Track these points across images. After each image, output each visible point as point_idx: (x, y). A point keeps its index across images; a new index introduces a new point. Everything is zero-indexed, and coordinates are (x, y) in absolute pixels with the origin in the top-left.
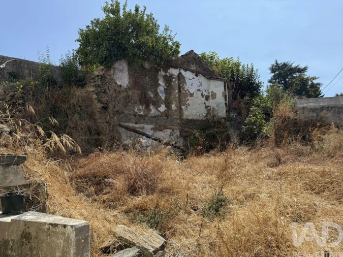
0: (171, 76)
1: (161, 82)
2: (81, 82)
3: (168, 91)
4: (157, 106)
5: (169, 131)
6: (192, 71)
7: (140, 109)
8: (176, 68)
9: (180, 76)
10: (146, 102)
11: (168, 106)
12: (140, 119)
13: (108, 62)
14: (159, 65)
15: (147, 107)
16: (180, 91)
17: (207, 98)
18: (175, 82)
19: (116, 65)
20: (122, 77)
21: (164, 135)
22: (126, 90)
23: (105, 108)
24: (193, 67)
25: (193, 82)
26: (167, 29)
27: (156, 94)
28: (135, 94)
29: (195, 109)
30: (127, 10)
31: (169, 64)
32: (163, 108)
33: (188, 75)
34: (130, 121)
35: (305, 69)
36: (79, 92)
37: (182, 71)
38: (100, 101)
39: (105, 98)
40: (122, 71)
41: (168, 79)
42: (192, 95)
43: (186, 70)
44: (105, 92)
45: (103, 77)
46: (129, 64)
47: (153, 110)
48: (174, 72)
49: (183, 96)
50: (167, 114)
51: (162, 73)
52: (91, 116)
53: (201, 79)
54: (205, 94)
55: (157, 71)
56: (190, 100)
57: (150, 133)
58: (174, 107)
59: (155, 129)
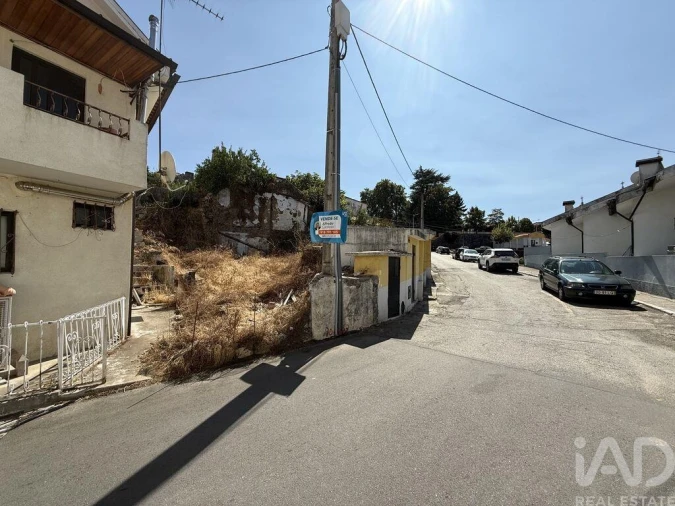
0: (265, 199)
1: (257, 203)
2: (195, 205)
3: (262, 209)
4: (252, 220)
5: (258, 238)
6: (283, 195)
7: (237, 222)
8: (269, 192)
9: (273, 198)
10: (243, 217)
11: (261, 219)
12: (236, 229)
13: (216, 190)
14: (256, 190)
15: (244, 220)
16: (272, 209)
17: (295, 215)
18: (268, 203)
19: (221, 192)
20: (225, 200)
21: (255, 241)
22: (227, 209)
23: (210, 221)
24: (285, 192)
25: (283, 203)
26: (264, 164)
27: (252, 211)
28: (235, 211)
29: (283, 223)
30: (233, 150)
31: (265, 189)
32: (256, 222)
33: (279, 198)
34: (229, 230)
35: (447, 179)
36: (193, 211)
37: (275, 195)
38: (207, 218)
39: (211, 216)
40: (225, 196)
41: (263, 201)
42: (282, 213)
43: (278, 194)
44: (211, 211)
45: (211, 201)
46: (231, 191)
47: (248, 223)
48: (268, 195)
49: (274, 213)
50: (259, 226)
51: (259, 196)
52: (201, 226)
53: (291, 201)
54: (294, 212)
55: (254, 194)
56: (280, 216)
57: (242, 240)
58: (265, 221)
59: (248, 237)
